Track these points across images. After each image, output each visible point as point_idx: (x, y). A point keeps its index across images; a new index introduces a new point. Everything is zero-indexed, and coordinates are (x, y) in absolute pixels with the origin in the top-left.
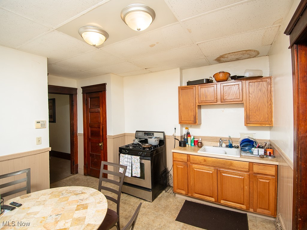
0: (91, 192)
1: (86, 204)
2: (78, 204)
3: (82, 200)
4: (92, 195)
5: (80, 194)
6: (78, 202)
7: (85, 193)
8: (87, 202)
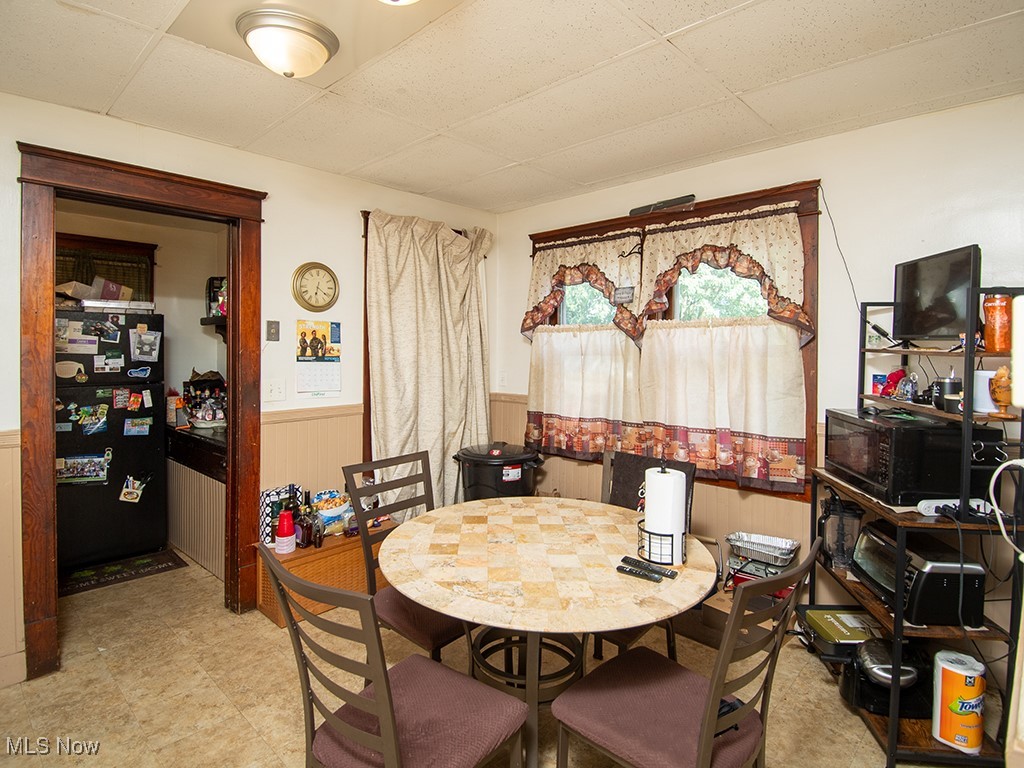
0: (418, 583)
1: (434, 553)
2: (455, 556)
3: (446, 564)
4: (419, 573)
5: (458, 584)
6: (457, 560)
7: (440, 583)
8: (432, 558)
